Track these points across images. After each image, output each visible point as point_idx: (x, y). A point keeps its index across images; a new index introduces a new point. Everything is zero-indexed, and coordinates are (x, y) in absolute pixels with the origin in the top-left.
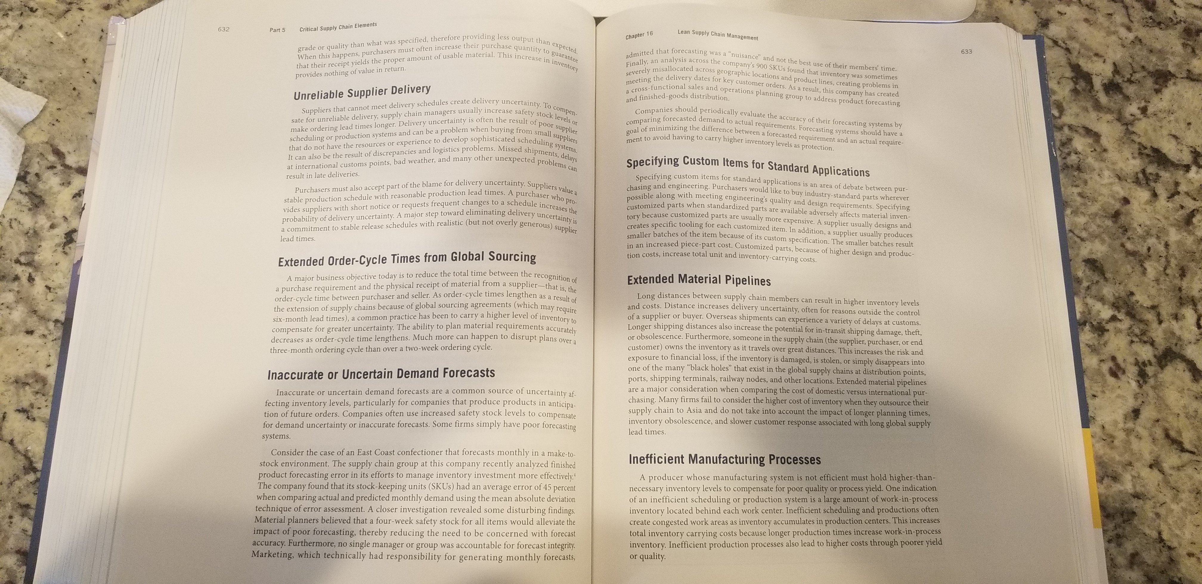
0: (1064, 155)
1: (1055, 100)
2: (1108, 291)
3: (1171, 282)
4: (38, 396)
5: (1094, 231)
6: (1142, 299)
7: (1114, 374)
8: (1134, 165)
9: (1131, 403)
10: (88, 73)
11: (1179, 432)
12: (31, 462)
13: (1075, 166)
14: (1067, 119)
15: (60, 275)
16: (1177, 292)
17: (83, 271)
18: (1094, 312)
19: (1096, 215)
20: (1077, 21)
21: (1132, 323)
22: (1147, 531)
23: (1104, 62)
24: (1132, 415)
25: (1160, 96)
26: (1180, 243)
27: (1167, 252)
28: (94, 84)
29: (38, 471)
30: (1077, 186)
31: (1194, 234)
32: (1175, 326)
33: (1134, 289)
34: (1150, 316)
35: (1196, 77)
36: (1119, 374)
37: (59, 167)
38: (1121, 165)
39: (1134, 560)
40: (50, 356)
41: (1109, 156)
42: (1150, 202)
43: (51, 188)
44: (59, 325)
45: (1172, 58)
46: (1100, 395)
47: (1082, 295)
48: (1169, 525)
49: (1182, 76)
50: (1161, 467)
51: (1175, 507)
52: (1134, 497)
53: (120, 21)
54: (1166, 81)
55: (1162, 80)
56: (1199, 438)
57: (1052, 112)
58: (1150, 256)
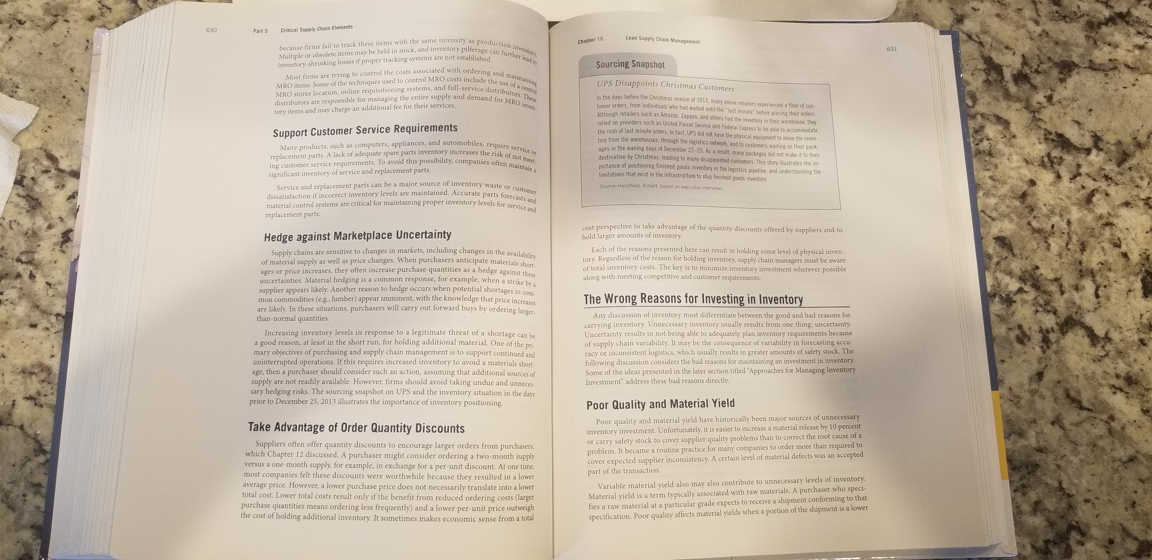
0: (977, 142)
1: (969, 91)
2: (1016, 266)
3: (1072, 256)
4: (44, 384)
5: (1003, 211)
6: (1046, 272)
7: (1020, 341)
8: (1040, 149)
9: (1035, 367)
10: (76, 81)
11: (1079, 392)
12: (41, 446)
13: (987, 152)
14: (980, 108)
15: (59, 272)
16: (1078, 265)
17: (81, 269)
18: (1003, 285)
19: (1005, 196)
20: (990, 16)
21: (1037, 294)
22: (1050, 481)
23: (1014, 54)
24: (1037, 377)
25: (1064, 85)
26: (1081, 221)
27: (1070, 229)
28: (82, 92)
29: (47, 452)
30: (988, 170)
31: (1093, 212)
32: (1076, 296)
33: (1039, 264)
34: (1053, 288)
35: (1096, 67)
36: (1025, 341)
37: (53, 171)
38: (1028, 149)
39: (1037, 507)
40: (53, 347)
41: (1018, 141)
42: (1053, 184)
43: (47, 190)
44: (61, 318)
45: (1075, 49)
46: (1008, 360)
47: (992, 270)
48: (1069, 475)
49: (1084, 66)
50: (1062, 423)
51: (1074, 459)
52: (1038, 451)
53: (104, 33)
54: (1070, 71)
55: (1067, 70)
56: (1096, 397)
57: (966, 102)
58: (1054, 233)
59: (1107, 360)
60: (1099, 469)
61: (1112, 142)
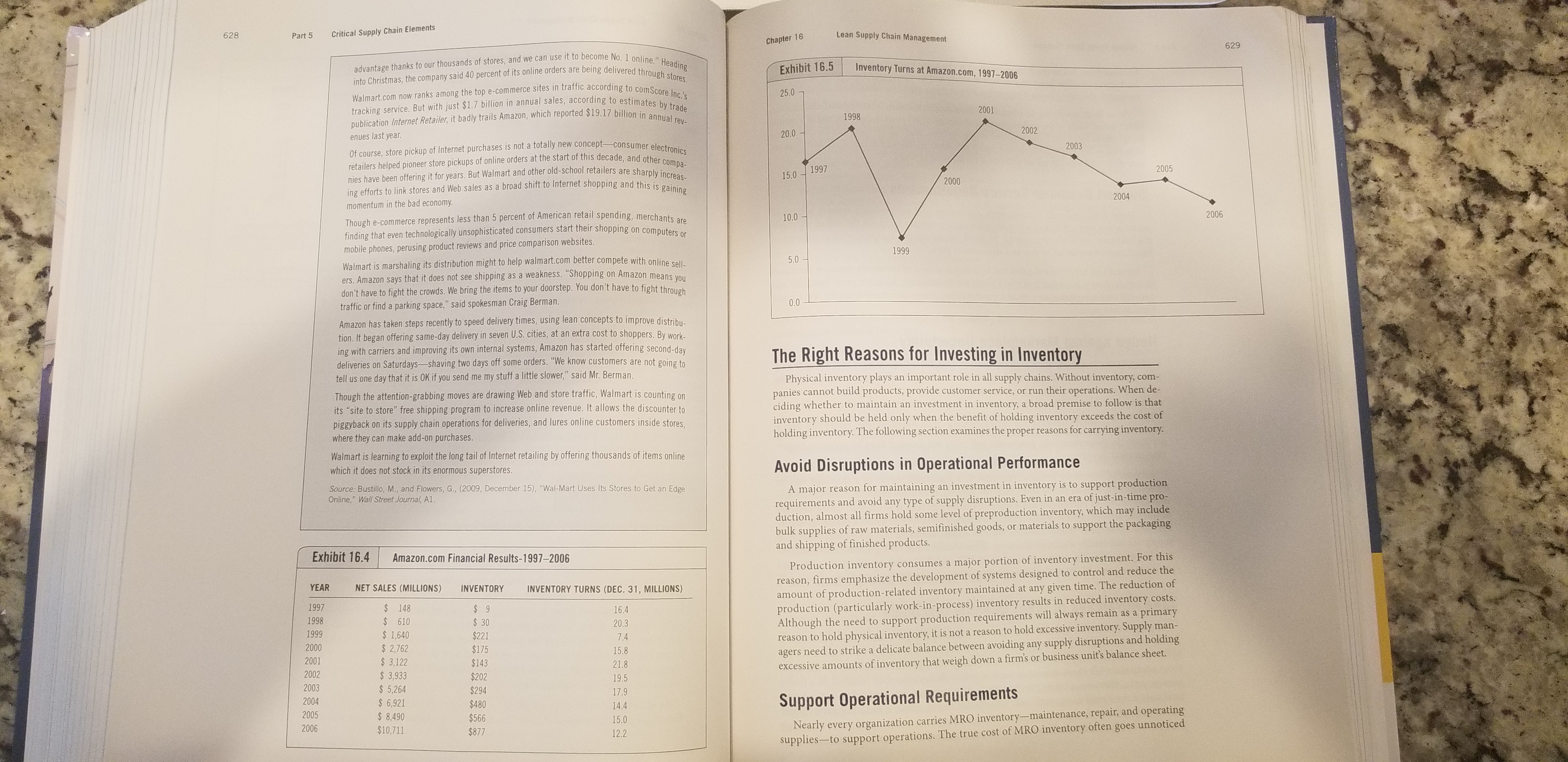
0: (1359, 184)
1: (1350, 107)
2: (1412, 368)
3: (1496, 354)
4: (10, 544)
5: (1395, 287)
6: (1456, 377)
7: (1416, 478)
8: (1453, 194)
9: (1437, 516)
10: (44, 104)
11: (1499, 554)
12: (7, 631)
13: (1374, 198)
14: (1365, 132)
15: (27, 383)
16: (1504, 366)
17: (57, 379)
18: (1392, 398)
19: (1399, 264)
21: (1443, 410)
22: (1453, 683)
23: (1417, 51)
24: (1438, 532)
25: (1491, 95)
26: (1511, 301)
27: (1493, 313)
28: (53, 120)
29: (17, 641)
30: (1375, 226)
31: (1529, 287)
32: (1500, 413)
33: (1446, 365)
34: (1467, 401)
35: (1541, 69)
36: (1423, 478)
37: (15, 237)
38: (1435, 194)
39: (1434, 720)
40: (21, 491)
41: (1420, 182)
42: (1472, 245)
43: (6, 265)
44: (30, 450)
46: (1396, 506)
47: (1377, 374)
48: (1480, 674)
49: (1521, 68)
50: (1475, 600)
51: (1490, 652)
52: (1437, 640)
53: (82, 34)
54: (1501, 75)
55: (1495, 74)
56: (1525, 561)
57: (1344, 124)
58: (1469, 320)
59: (1542, 507)
60: (1525, 666)
61: (1561, 183)
